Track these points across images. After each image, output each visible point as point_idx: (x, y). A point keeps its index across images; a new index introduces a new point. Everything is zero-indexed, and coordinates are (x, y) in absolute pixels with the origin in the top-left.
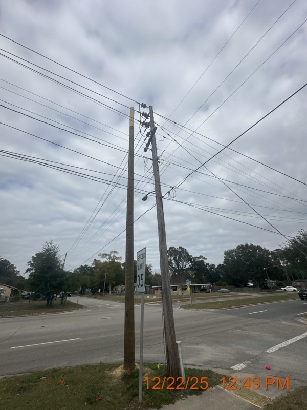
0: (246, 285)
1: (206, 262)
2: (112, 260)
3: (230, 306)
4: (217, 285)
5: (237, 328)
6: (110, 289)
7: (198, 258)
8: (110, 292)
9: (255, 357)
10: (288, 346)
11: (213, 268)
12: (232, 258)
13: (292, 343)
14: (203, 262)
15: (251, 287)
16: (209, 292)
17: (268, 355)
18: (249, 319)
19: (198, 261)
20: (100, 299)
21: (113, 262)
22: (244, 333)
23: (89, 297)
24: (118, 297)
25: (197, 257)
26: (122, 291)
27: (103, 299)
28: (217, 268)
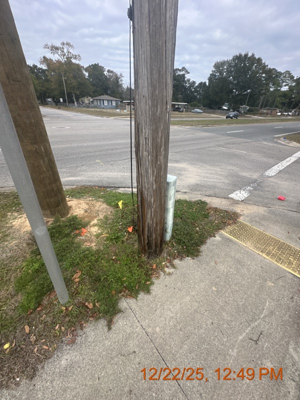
0: (220, 108)
1: (187, 76)
2: (67, 58)
3: (207, 125)
4: (191, 106)
5: (219, 146)
6: (75, 100)
7: (180, 70)
8: (76, 103)
9: (255, 181)
10: (285, 168)
11: (193, 86)
12: (221, 73)
13: (289, 165)
14: (184, 78)
15: (225, 109)
16: (182, 112)
17: (270, 179)
18: (229, 137)
19: (179, 75)
20: (64, 110)
21: (69, 62)
22: (229, 151)
23: (52, 107)
24: (84, 109)
25: (178, 69)
26: (89, 104)
27: (68, 110)
28: (197, 87)
